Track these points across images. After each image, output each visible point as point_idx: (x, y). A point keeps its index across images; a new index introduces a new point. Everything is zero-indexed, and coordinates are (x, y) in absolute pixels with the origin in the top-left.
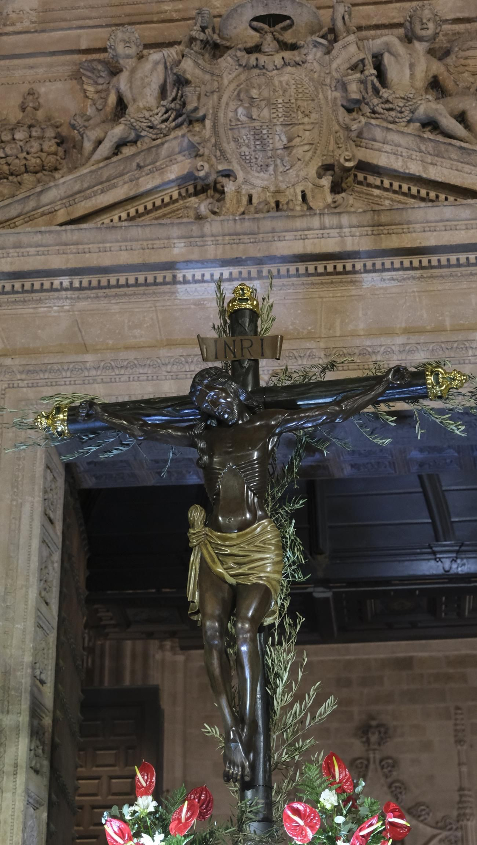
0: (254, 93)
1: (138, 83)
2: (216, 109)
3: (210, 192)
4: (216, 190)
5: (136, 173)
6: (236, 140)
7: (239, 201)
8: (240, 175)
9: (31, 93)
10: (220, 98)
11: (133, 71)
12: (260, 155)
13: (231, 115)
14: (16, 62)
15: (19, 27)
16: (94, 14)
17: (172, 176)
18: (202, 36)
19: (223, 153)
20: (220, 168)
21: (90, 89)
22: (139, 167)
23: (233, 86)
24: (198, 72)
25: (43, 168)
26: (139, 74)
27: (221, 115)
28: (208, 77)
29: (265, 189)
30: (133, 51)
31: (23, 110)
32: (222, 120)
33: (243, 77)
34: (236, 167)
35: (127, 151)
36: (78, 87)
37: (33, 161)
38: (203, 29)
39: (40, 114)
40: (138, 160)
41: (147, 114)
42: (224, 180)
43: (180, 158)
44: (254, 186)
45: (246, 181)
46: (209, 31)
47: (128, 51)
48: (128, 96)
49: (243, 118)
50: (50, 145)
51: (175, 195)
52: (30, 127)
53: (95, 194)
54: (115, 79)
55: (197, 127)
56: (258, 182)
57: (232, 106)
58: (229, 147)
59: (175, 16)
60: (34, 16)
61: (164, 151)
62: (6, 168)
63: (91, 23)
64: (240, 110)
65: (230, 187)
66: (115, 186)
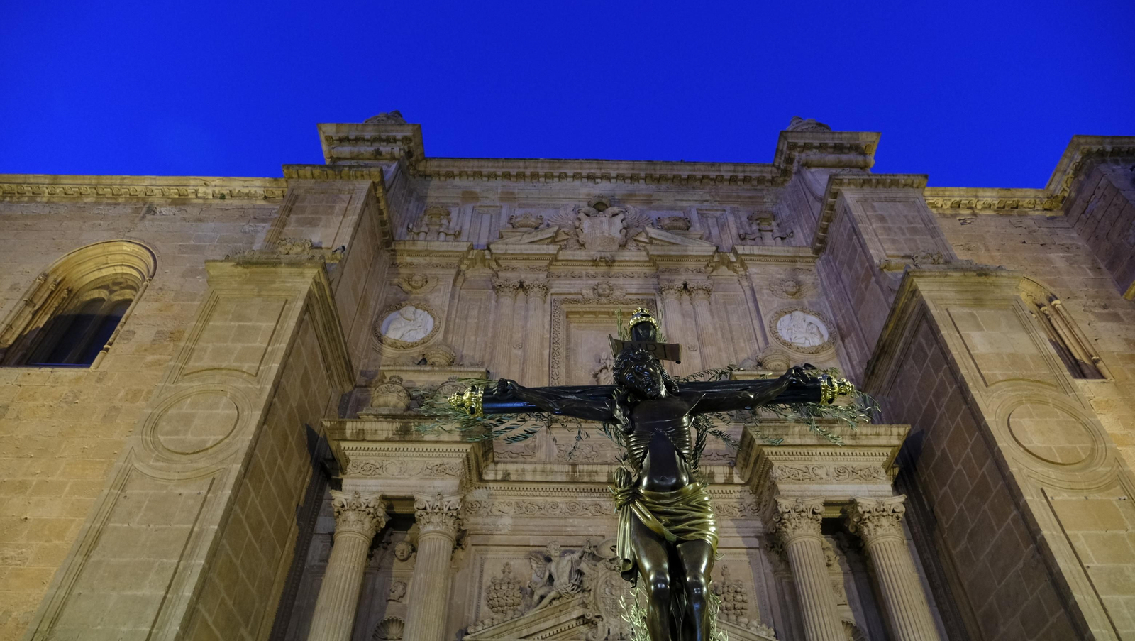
0: (614, 582)
1: (561, 570)
2: (596, 586)
3: (590, 624)
4: (592, 623)
5: (559, 614)
6: (604, 603)
7: (604, 631)
8: (605, 619)
9: (507, 564)
10: (597, 582)
11: (558, 563)
12: (614, 611)
13: (602, 591)
14: (500, 548)
15: (503, 532)
16: (537, 529)
17: (575, 616)
18: (589, 551)
19: (598, 608)
20: (596, 614)
21: (534, 565)
22: (560, 611)
23: (603, 577)
24: (588, 569)
25: (513, 604)
26: (561, 566)
27: (598, 590)
28: (592, 572)
29: (616, 626)
30: (557, 554)
31: (504, 572)
32: (598, 592)
33: (608, 574)
34: (603, 615)
35: (555, 603)
36: (528, 563)
37: (510, 601)
38: (590, 547)
39: (511, 575)
40: (560, 608)
41: (565, 586)
42: (597, 620)
43: (578, 608)
44: (611, 624)
45: (607, 622)
46: (592, 548)
47: (556, 554)
48: (555, 576)
49: (608, 594)
50: (518, 594)
51: (575, 625)
52: (509, 583)
53: (540, 623)
54: (549, 565)
55: (587, 595)
56: (612, 623)
57: (604, 586)
58: (601, 605)
59: (572, 533)
60: (510, 528)
61: (571, 604)
62: (497, 603)
63: (535, 533)
64: (607, 590)
65: (600, 624)
66: (549, 619)
